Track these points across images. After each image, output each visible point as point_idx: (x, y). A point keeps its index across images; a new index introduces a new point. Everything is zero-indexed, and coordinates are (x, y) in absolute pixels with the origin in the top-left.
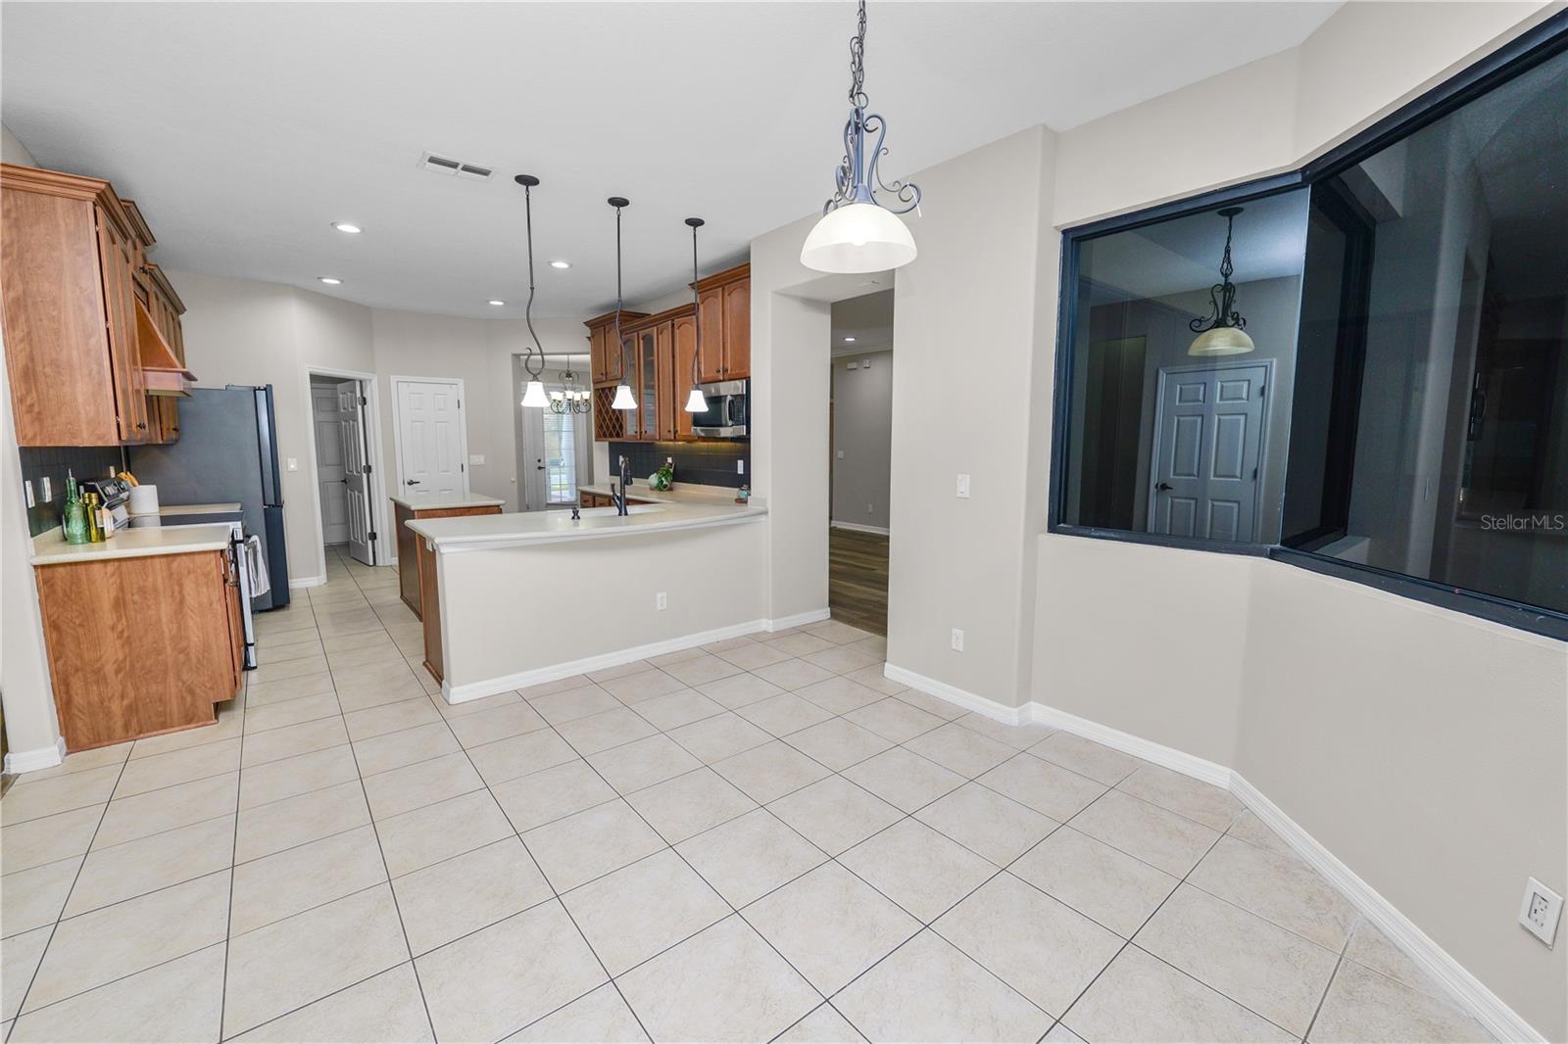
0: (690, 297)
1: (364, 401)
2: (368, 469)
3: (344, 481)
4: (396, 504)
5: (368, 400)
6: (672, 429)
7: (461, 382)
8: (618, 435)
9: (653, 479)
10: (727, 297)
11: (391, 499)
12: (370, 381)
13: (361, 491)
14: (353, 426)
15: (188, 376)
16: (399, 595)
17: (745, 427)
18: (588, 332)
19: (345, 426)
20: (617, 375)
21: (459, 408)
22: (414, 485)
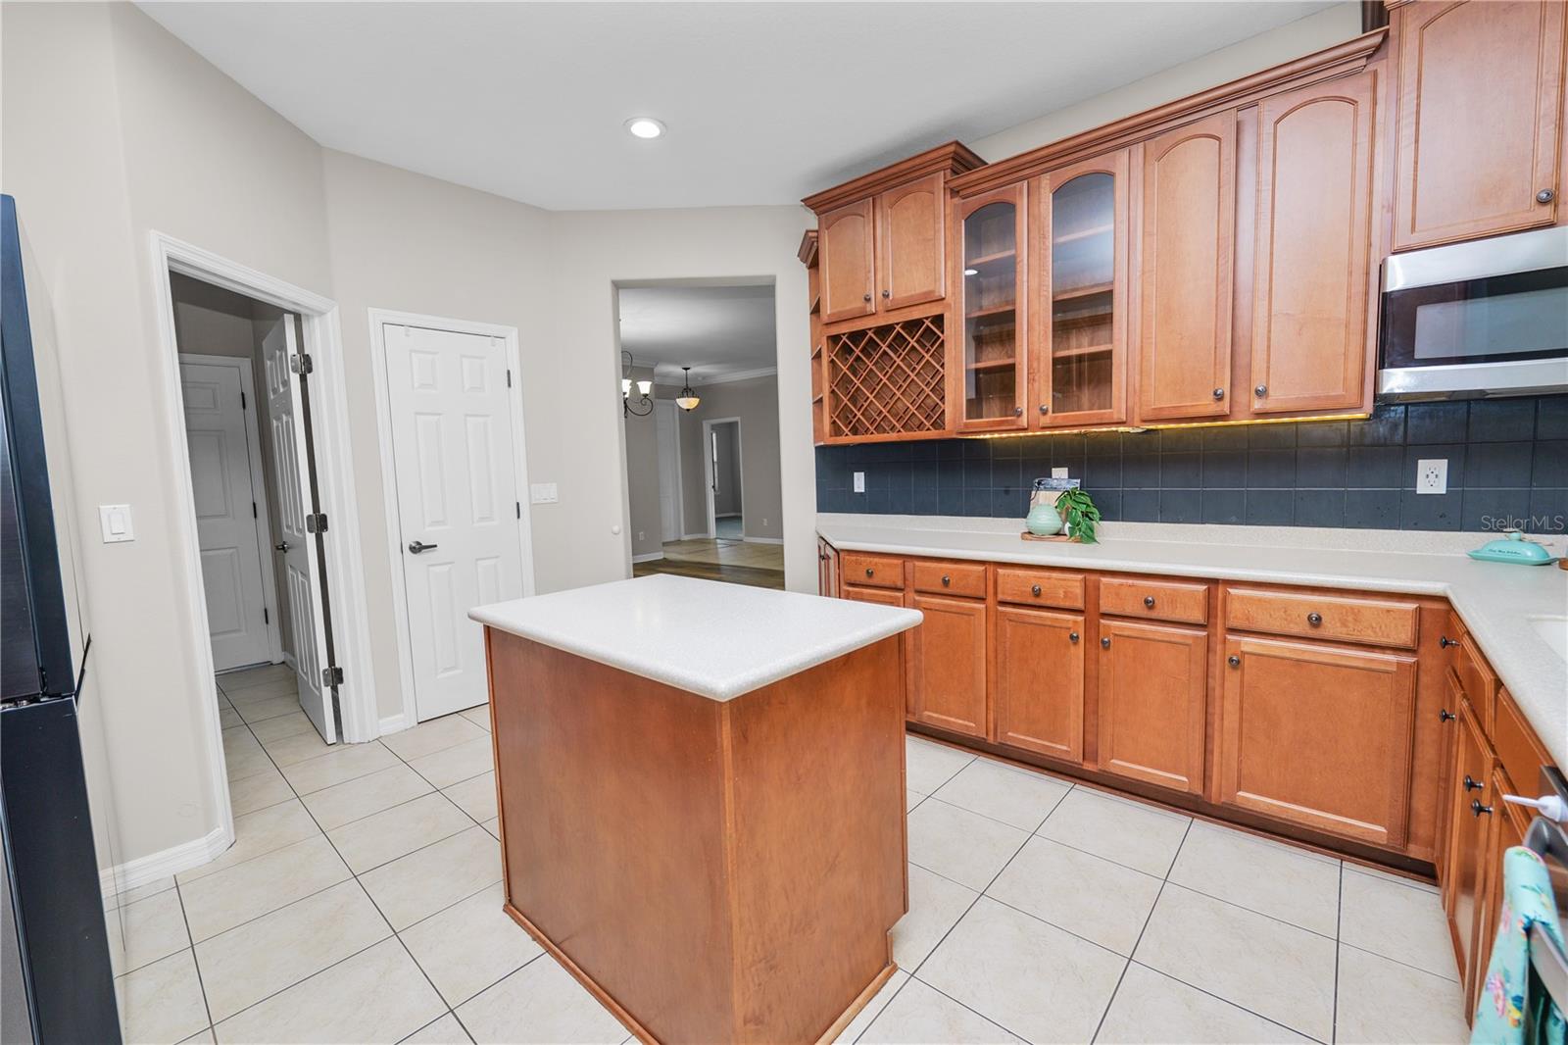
1: (305, 365)
2: (320, 523)
3: (283, 549)
4: (486, 628)
5: (318, 364)
7: (513, 335)
9: (1044, 517)
13: (305, 574)
14: (288, 425)
20: (932, 292)
21: (509, 385)
22: (425, 555)
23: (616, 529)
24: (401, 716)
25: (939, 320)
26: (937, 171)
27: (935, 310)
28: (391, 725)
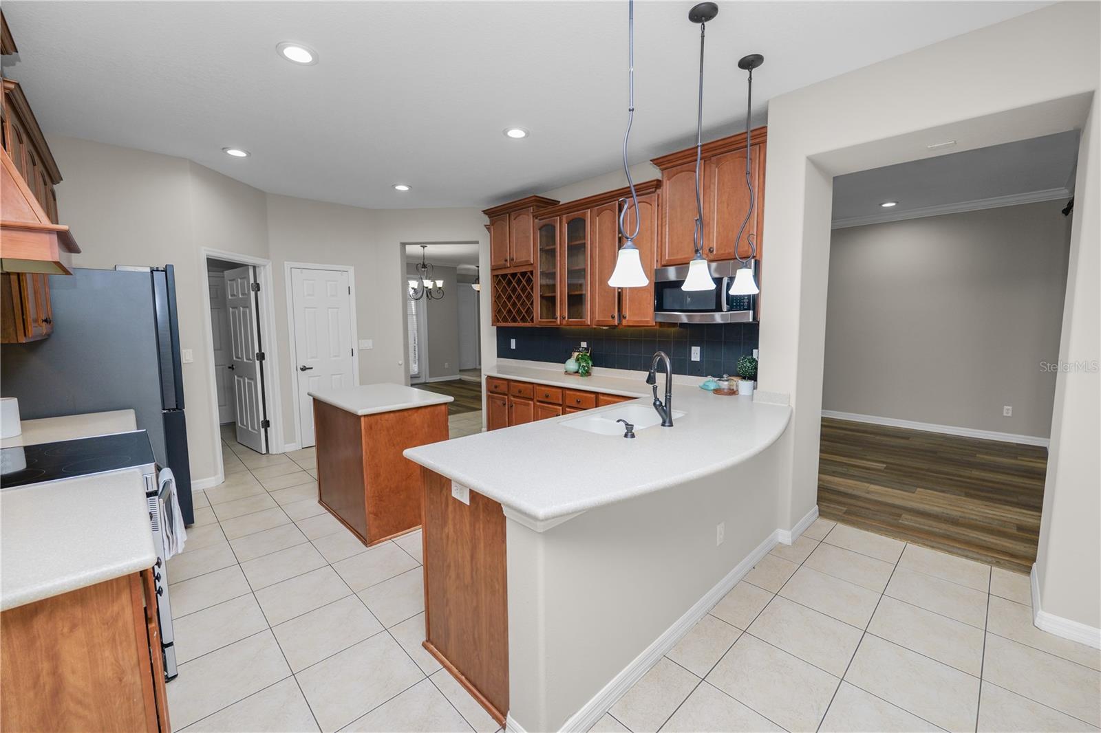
0: (654, 173)
1: (257, 287)
2: (261, 356)
3: (232, 368)
4: (314, 399)
5: (262, 287)
6: (616, 315)
7: (351, 270)
8: (524, 320)
9: (571, 364)
10: (707, 168)
11: (309, 394)
12: (264, 266)
13: (253, 378)
14: (244, 313)
15: (67, 242)
16: (318, 499)
17: (751, 312)
18: (486, 220)
19: (234, 313)
20: (528, 261)
21: (349, 293)
22: (307, 371)
23: (400, 362)
24: (294, 444)
25: (532, 273)
26: (530, 207)
27: (530, 269)
28: (291, 448)
